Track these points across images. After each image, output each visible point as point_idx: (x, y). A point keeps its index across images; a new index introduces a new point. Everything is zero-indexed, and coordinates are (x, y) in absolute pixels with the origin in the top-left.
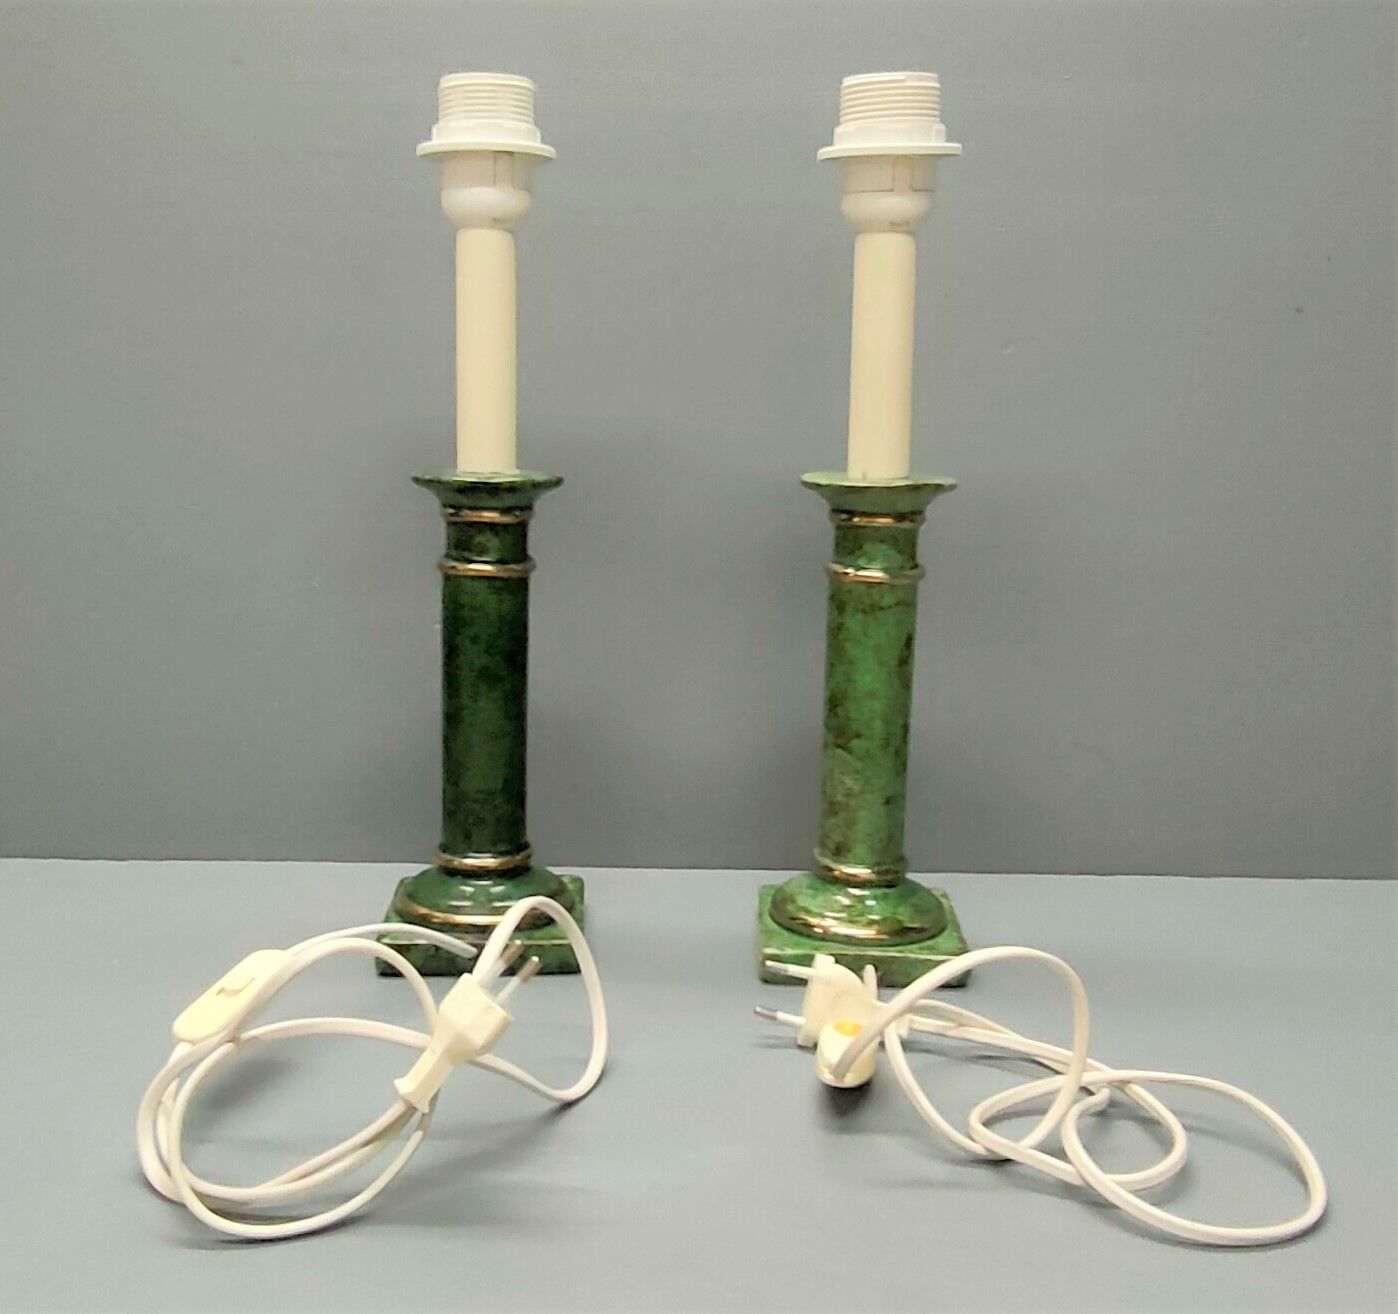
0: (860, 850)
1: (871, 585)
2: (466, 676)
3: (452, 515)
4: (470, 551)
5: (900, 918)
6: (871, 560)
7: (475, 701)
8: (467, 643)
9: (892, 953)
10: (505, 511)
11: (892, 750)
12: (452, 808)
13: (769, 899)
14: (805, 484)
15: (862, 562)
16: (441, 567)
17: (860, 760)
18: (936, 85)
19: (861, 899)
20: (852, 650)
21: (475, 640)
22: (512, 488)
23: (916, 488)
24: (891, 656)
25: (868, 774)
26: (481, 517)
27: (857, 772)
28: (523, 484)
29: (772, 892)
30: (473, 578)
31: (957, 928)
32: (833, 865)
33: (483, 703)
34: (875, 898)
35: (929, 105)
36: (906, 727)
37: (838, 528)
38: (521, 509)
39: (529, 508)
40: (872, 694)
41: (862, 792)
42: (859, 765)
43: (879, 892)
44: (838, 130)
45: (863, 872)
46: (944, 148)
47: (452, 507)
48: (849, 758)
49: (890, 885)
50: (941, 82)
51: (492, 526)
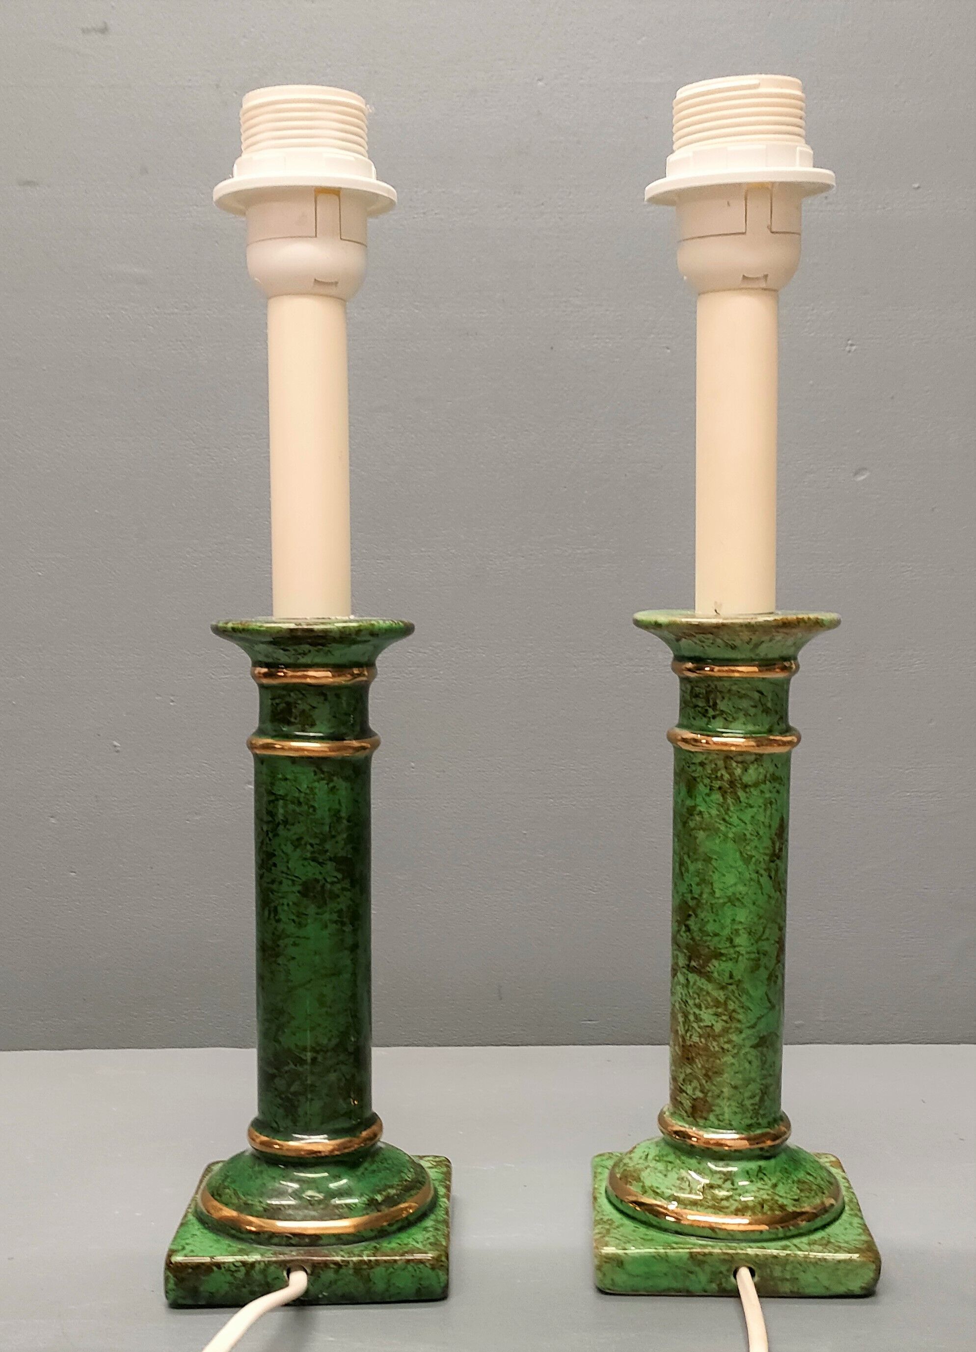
0: (727, 1109)
1: (728, 756)
2: (290, 893)
3: (265, 675)
4: (289, 723)
5: (781, 1201)
6: (728, 719)
7: (300, 925)
8: (289, 848)
9: (773, 1250)
10: (338, 668)
11: (763, 974)
12: (273, 1071)
13: (606, 1173)
14: (638, 623)
15: (717, 725)
16: (252, 746)
17: (723, 988)
18: (798, 93)
19: (729, 1177)
20: (706, 843)
21: (298, 843)
22: (346, 637)
23: (785, 625)
24: (759, 850)
25: (731, 1006)
26: (306, 677)
27: (717, 1004)
28: (358, 631)
29: (610, 1163)
30: (293, 760)
31: (857, 1212)
32: (692, 1131)
33: (311, 929)
34: (748, 1174)
35: (788, 119)
36: (781, 943)
37: (684, 680)
38: (359, 665)
39: (370, 665)
40: (734, 901)
41: (726, 1031)
42: (720, 995)
43: (753, 1165)
44: (671, 159)
45: (730, 1137)
46: (811, 173)
47: (267, 665)
48: (709, 987)
49: (767, 1155)
50: (804, 90)
51: (320, 690)
